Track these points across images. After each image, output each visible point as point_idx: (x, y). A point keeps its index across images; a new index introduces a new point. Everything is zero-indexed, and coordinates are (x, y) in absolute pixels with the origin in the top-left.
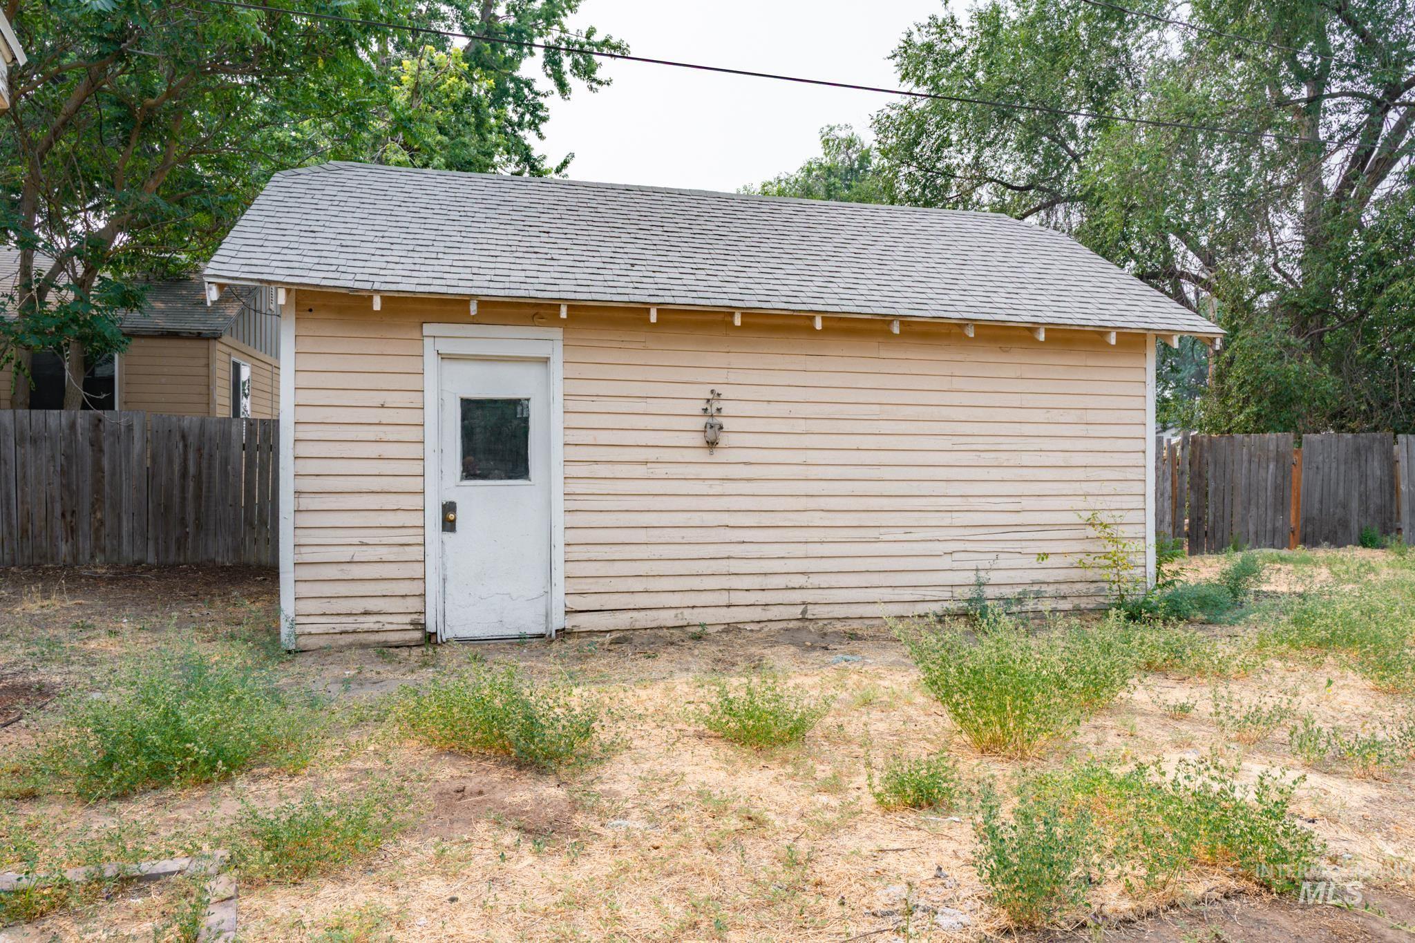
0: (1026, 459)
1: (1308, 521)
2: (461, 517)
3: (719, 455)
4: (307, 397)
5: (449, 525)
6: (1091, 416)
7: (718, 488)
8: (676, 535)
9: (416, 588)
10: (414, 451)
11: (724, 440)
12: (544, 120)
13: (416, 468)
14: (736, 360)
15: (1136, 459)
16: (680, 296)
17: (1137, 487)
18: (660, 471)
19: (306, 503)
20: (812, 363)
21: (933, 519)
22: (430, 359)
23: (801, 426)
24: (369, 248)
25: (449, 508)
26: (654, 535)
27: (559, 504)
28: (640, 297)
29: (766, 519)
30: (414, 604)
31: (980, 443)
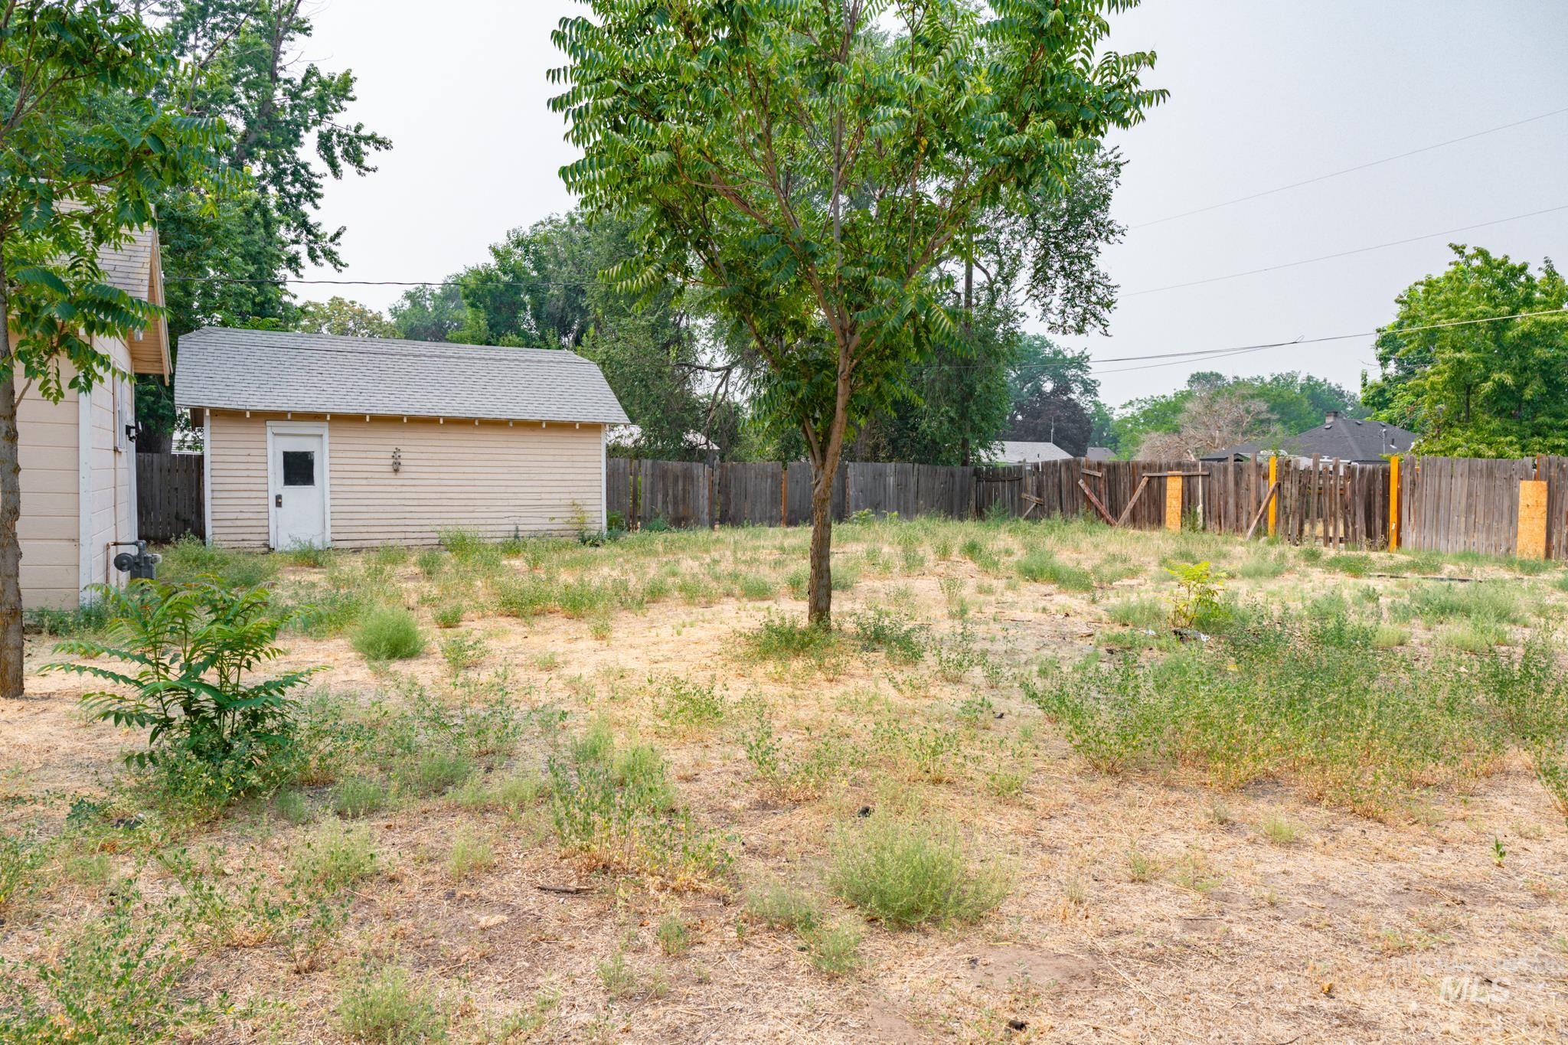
0: (543, 477)
1: (792, 512)
2: (284, 501)
3: (399, 475)
4: (216, 451)
5: (279, 504)
6: (575, 458)
7: (399, 489)
8: (381, 509)
9: (265, 530)
10: (263, 474)
11: (401, 469)
12: (319, 196)
13: (263, 480)
14: (407, 435)
15: (597, 477)
16: (381, 411)
17: (597, 489)
18: (372, 482)
19: (216, 495)
20: (442, 436)
21: (500, 503)
22: (270, 436)
23: (438, 463)
24: (239, 386)
25: (279, 497)
26: (371, 509)
27: (328, 496)
28: (361, 411)
29: (422, 502)
30: (265, 537)
31: (522, 470)
